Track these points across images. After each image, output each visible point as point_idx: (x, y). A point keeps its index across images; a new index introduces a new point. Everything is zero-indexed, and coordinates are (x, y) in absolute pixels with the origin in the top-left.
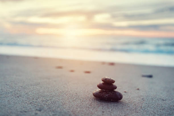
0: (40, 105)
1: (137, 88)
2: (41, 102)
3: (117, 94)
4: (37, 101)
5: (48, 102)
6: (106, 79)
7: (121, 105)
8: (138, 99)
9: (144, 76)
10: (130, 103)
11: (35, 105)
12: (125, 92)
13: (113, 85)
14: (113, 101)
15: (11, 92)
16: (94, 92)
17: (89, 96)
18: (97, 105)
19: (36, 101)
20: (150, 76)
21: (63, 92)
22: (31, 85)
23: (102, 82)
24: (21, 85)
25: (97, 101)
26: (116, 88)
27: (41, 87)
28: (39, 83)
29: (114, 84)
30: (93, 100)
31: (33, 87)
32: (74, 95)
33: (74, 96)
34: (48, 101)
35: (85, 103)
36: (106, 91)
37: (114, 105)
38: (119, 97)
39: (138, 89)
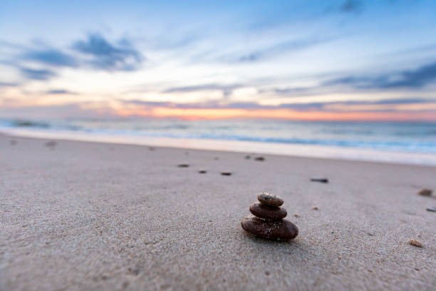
0: (138, 254)
1: (314, 207)
2: (143, 246)
3: (288, 226)
4: (136, 244)
5: (156, 245)
6: (267, 198)
7: (298, 250)
8: (324, 232)
9: (313, 180)
10: (312, 244)
11: (129, 257)
12: (296, 216)
13: (279, 209)
14: (280, 242)
15: (92, 220)
16: (244, 221)
17: (235, 227)
18: (252, 251)
19: (133, 243)
20: (325, 181)
21: (187, 217)
22: (133, 203)
23: (258, 202)
24: (115, 204)
25: (251, 241)
26: (285, 215)
27: (149, 207)
28: (148, 198)
29: (281, 207)
30: (243, 237)
31: (134, 207)
32: (206, 225)
33: (206, 228)
34: (156, 242)
35: (227, 248)
36: (267, 222)
37: (285, 251)
38: (293, 233)
39: (316, 209)
